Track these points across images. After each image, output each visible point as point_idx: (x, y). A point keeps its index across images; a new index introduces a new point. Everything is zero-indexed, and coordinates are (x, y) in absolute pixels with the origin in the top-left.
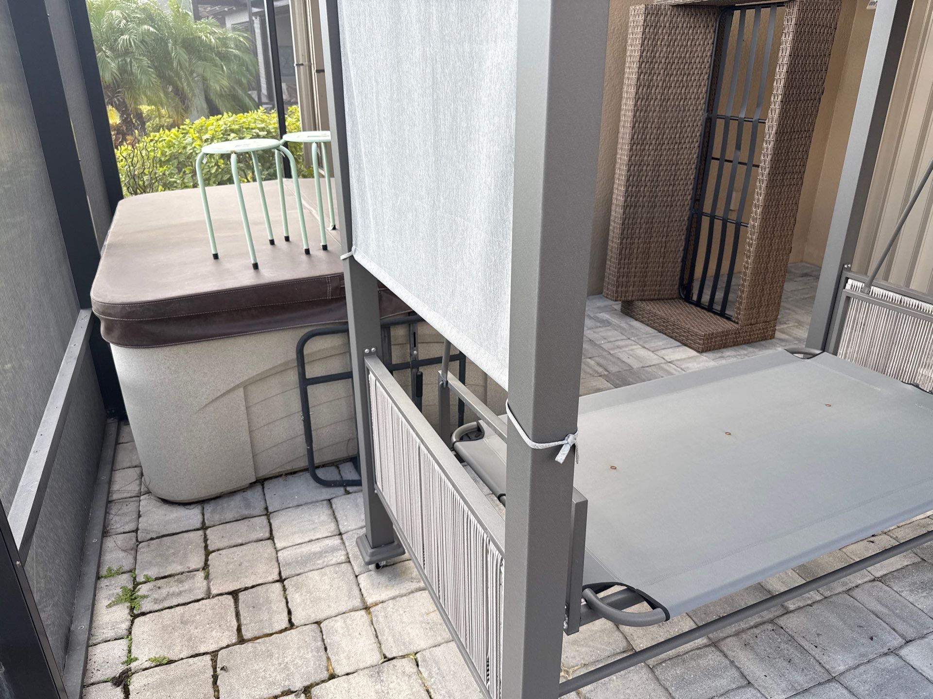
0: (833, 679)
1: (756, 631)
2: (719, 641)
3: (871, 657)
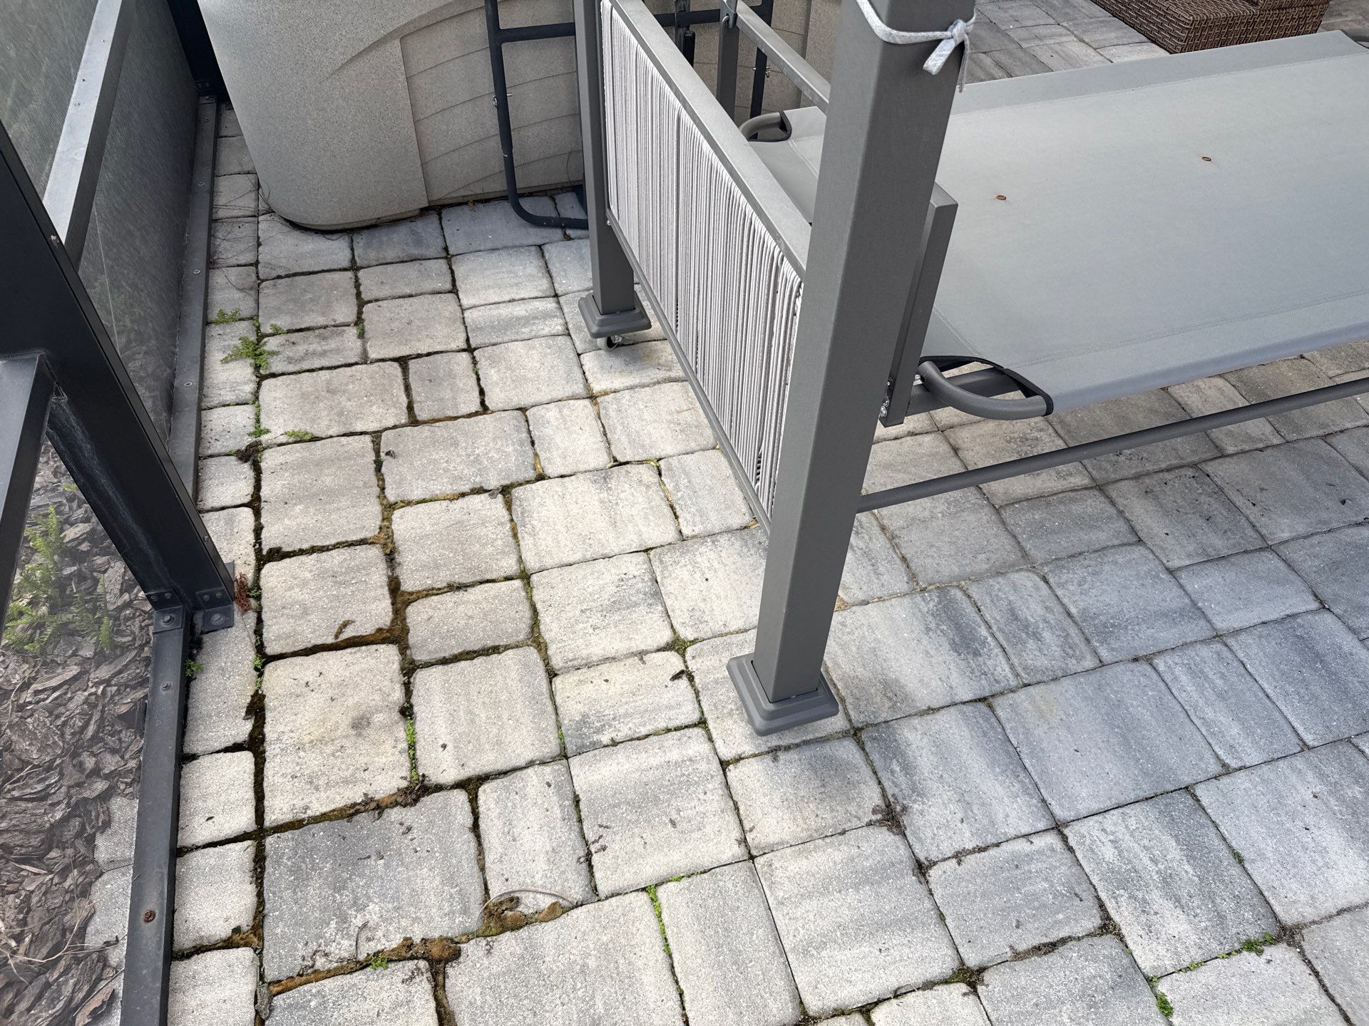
0: (1269, 548)
1: (1167, 476)
2: (1108, 484)
3: (1335, 525)
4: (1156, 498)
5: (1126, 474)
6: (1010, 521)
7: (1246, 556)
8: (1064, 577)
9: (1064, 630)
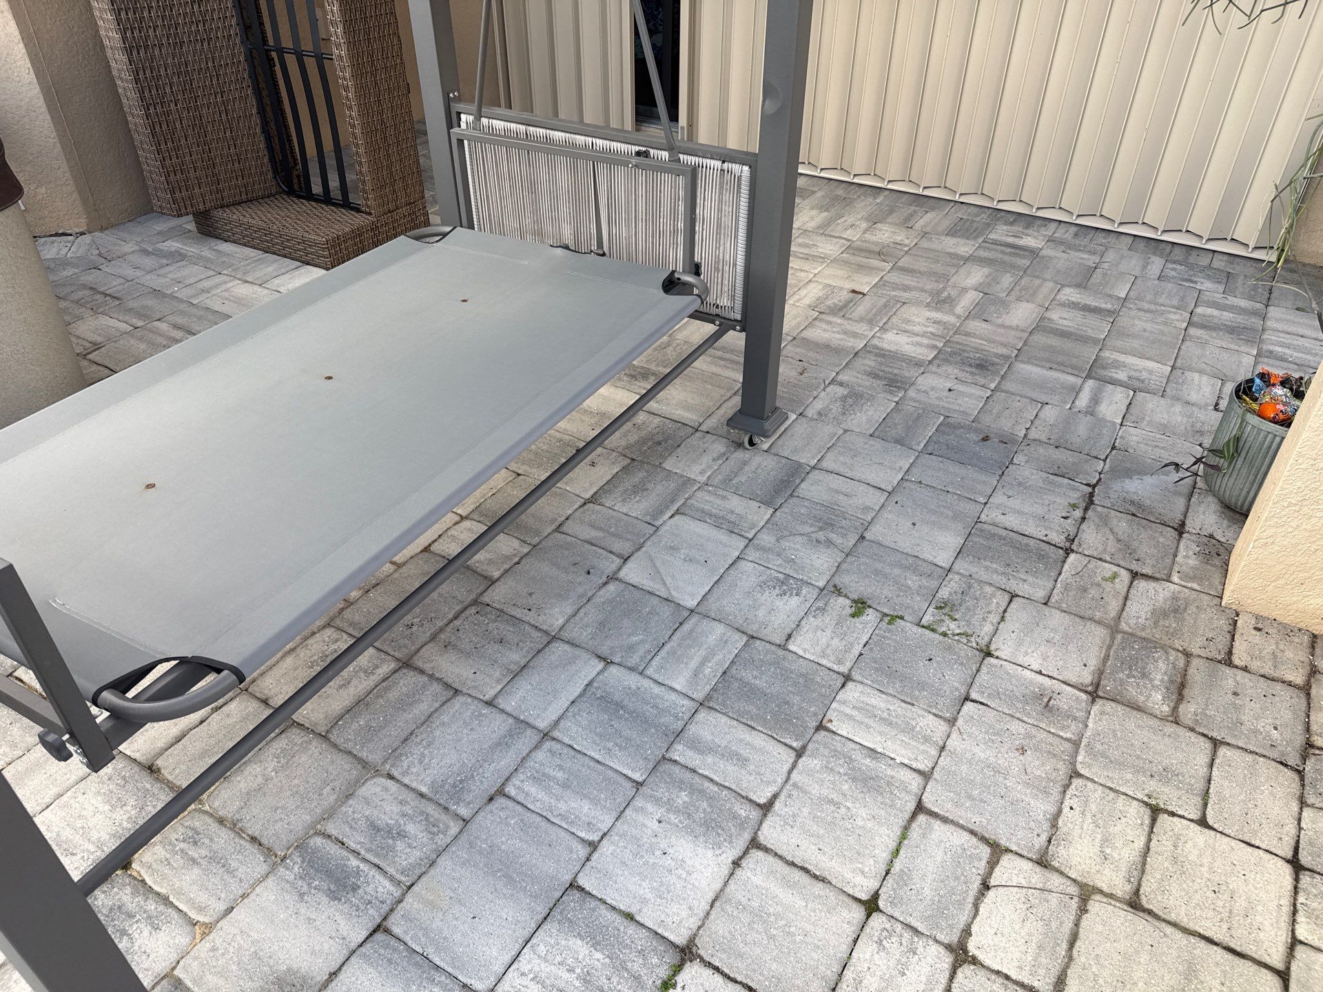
0: (554, 638)
2: (412, 657)
3: (590, 594)
4: (455, 647)
5: (424, 640)
6: (339, 741)
7: (540, 655)
8: (405, 764)
9: (422, 813)
